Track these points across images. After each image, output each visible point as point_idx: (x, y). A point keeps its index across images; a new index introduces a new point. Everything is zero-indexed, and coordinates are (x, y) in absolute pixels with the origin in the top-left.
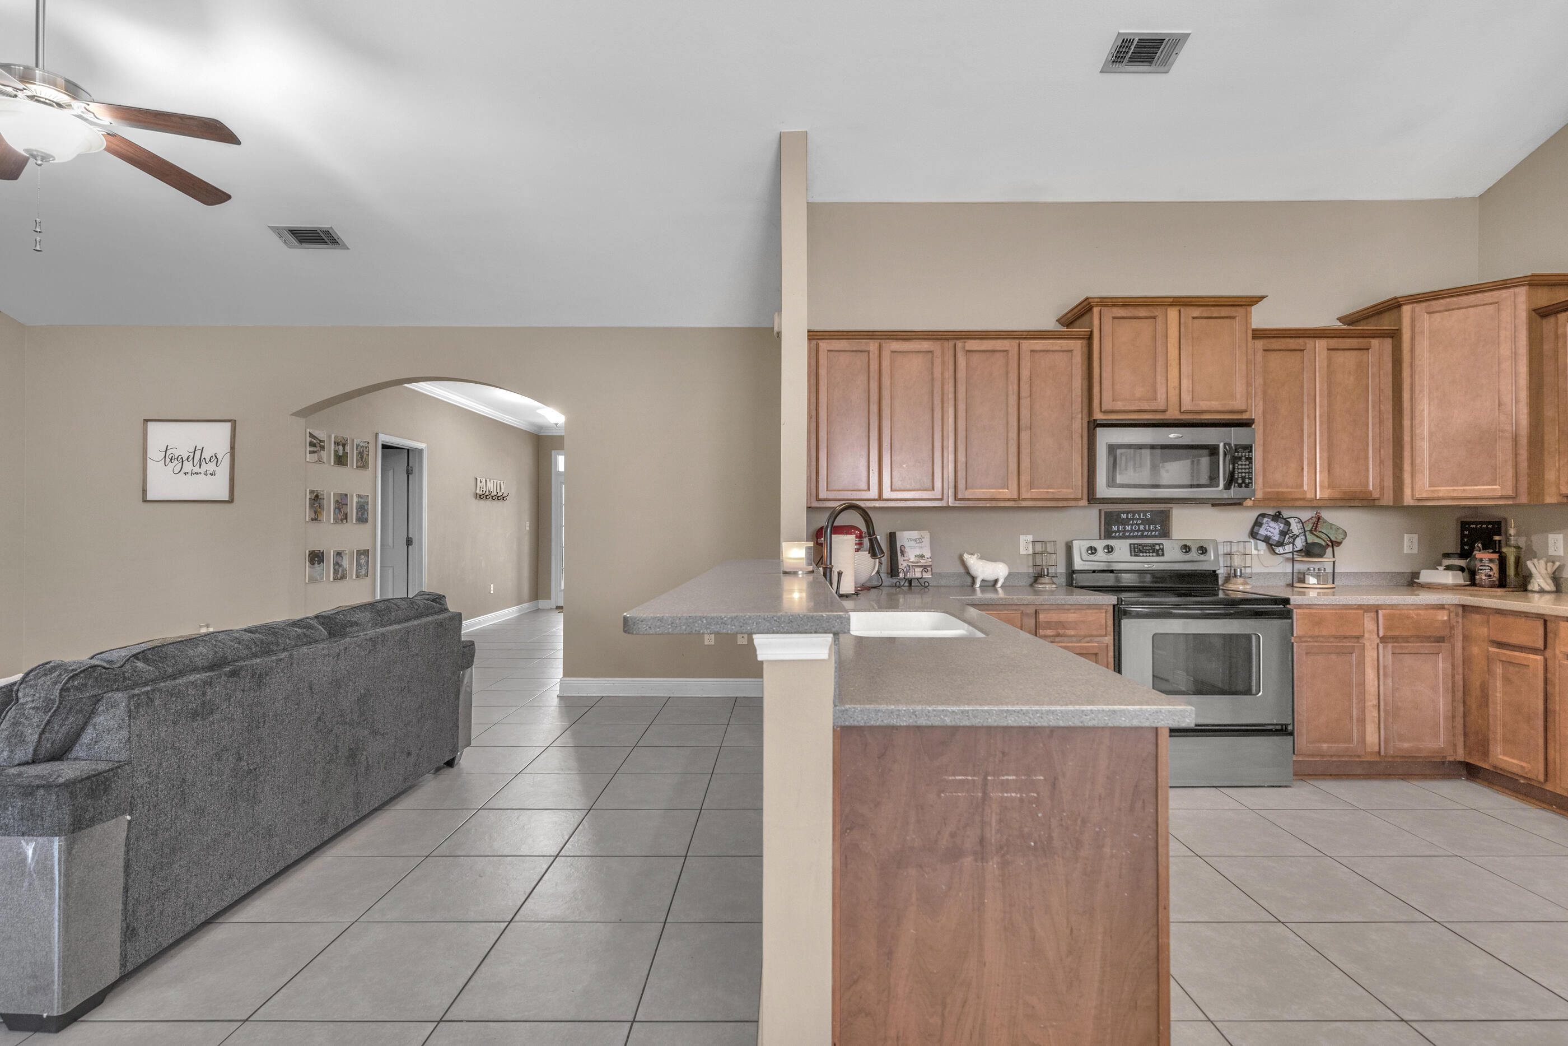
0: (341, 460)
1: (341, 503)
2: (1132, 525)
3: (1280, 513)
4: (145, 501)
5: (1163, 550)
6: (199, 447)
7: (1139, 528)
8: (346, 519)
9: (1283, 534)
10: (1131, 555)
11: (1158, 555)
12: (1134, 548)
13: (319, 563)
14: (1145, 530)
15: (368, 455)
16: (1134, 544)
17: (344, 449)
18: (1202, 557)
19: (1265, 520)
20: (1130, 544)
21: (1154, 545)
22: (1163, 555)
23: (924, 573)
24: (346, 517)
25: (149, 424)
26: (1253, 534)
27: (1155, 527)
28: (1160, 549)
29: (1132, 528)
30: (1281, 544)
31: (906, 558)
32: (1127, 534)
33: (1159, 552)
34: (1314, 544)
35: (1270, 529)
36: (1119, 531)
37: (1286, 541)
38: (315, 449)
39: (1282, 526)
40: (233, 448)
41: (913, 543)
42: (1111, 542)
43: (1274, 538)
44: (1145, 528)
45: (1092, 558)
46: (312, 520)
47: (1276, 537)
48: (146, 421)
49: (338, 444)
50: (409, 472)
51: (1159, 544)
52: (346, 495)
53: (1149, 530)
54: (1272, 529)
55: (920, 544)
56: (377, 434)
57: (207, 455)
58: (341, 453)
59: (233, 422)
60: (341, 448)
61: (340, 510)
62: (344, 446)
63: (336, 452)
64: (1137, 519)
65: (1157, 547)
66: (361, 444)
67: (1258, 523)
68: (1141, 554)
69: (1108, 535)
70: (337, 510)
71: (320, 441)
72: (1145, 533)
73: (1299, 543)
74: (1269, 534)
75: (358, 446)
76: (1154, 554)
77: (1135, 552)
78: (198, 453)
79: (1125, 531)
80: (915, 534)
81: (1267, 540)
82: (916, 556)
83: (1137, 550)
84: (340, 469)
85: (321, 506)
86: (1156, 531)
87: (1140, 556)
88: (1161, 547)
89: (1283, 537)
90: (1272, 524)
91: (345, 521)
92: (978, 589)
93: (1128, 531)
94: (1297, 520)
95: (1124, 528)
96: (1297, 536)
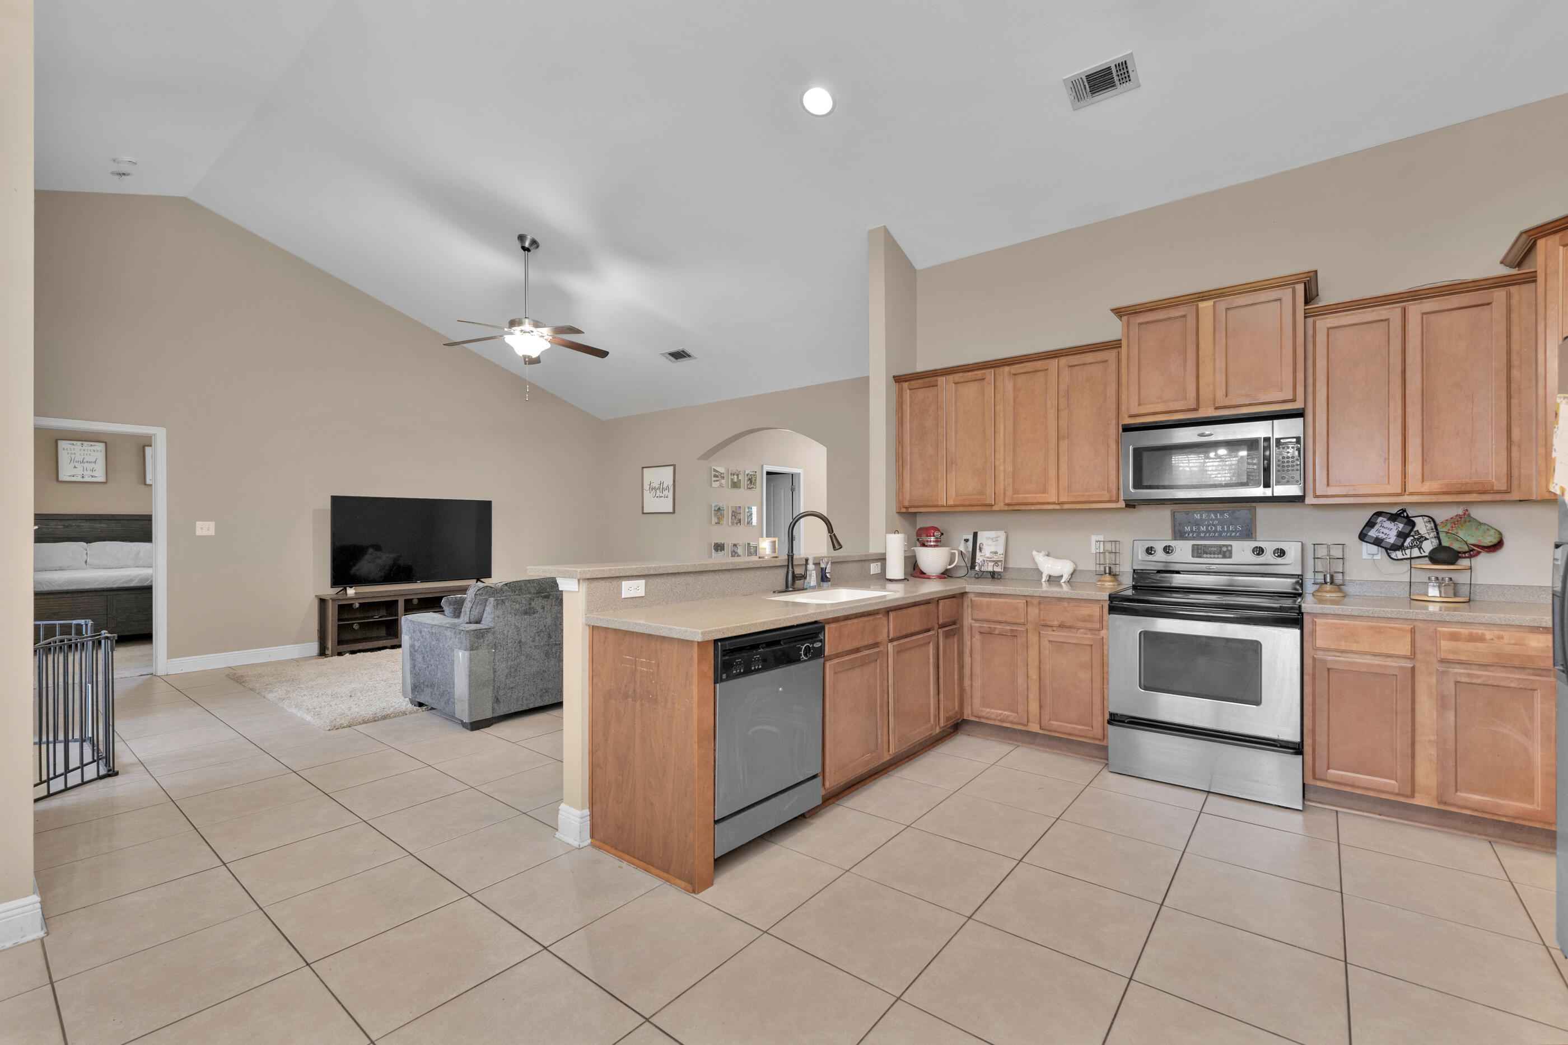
0: (735, 485)
1: (735, 514)
2: (1208, 526)
3: (1404, 511)
4: (643, 513)
5: (1231, 552)
6: (662, 482)
7: (1216, 528)
8: (740, 522)
9: (1402, 535)
10: (1193, 556)
11: (1224, 557)
12: (1198, 549)
13: (721, 551)
14: (1224, 531)
15: (756, 480)
16: (1198, 545)
17: (738, 478)
18: (1279, 560)
19: (1380, 519)
20: (1193, 545)
21: (1221, 546)
22: (1230, 557)
23: (995, 567)
24: (740, 521)
25: (644, 469)
26: (1363, 537)
27: (1236, 528)
28: (1228, 550)
29: (1207, 529)
30: (1395, 547)
31: (983, 554)
32: (1202, 535)
33: (1227, 553)
34: (1448, 549)
35: (1382, 530)
36: (1192, 531)
37: (1406, 544)
38: (718, 479)
39: (1401, 526)
40: (674, 481)
41: (990, 542)
42: (1173, 543)
43: (1388, 540)
44: (1223, 528)
45: (1151, 558)
46: (716, 523)
47: (1392, 538)
48: (643, 468)
49: (734, 475)
50: (793, 490)
51: (1226, 546)
52: (740, 507)
53: (1228, 531)
54: (1389, 531)
55: (996, 543)
56: (762, 466)
57: (665, 486)
58: (736, 480)
59: (674, 466)
60: (736, 477)
61: (735, 517)
62: (738, 475)
63: (732, 480)
64: (1214, 520)
65: (1224, 549)
66: (751, 473)
67: (1370, 524)
68: (1205, 556)
69: (1179, 534)
70: (733, 517)
71: (721, 474)
72: (1224, 534)
73: (1428, 546)
74: (1381, 536)
75: (747, 475)
76: (1220, 556)
77: (1198, 553)
78: (662, 484)
79: (1199, 533)
80: (992, 534)
81: (1378, 542)
82: (991, 552)
83: (1198, 552)
84: (735, 491)
85: (722, 515)
86: (1236, 531)
87: (1204, 558)
88: (1229, 548)
89: (1402, 540)
90: (1388, 524)
91: (739, 524)
92: (1044, 583)
93: (1203, 532)
94: (1426, 519)
95: (1199, 529)
96: (1426, 539)
